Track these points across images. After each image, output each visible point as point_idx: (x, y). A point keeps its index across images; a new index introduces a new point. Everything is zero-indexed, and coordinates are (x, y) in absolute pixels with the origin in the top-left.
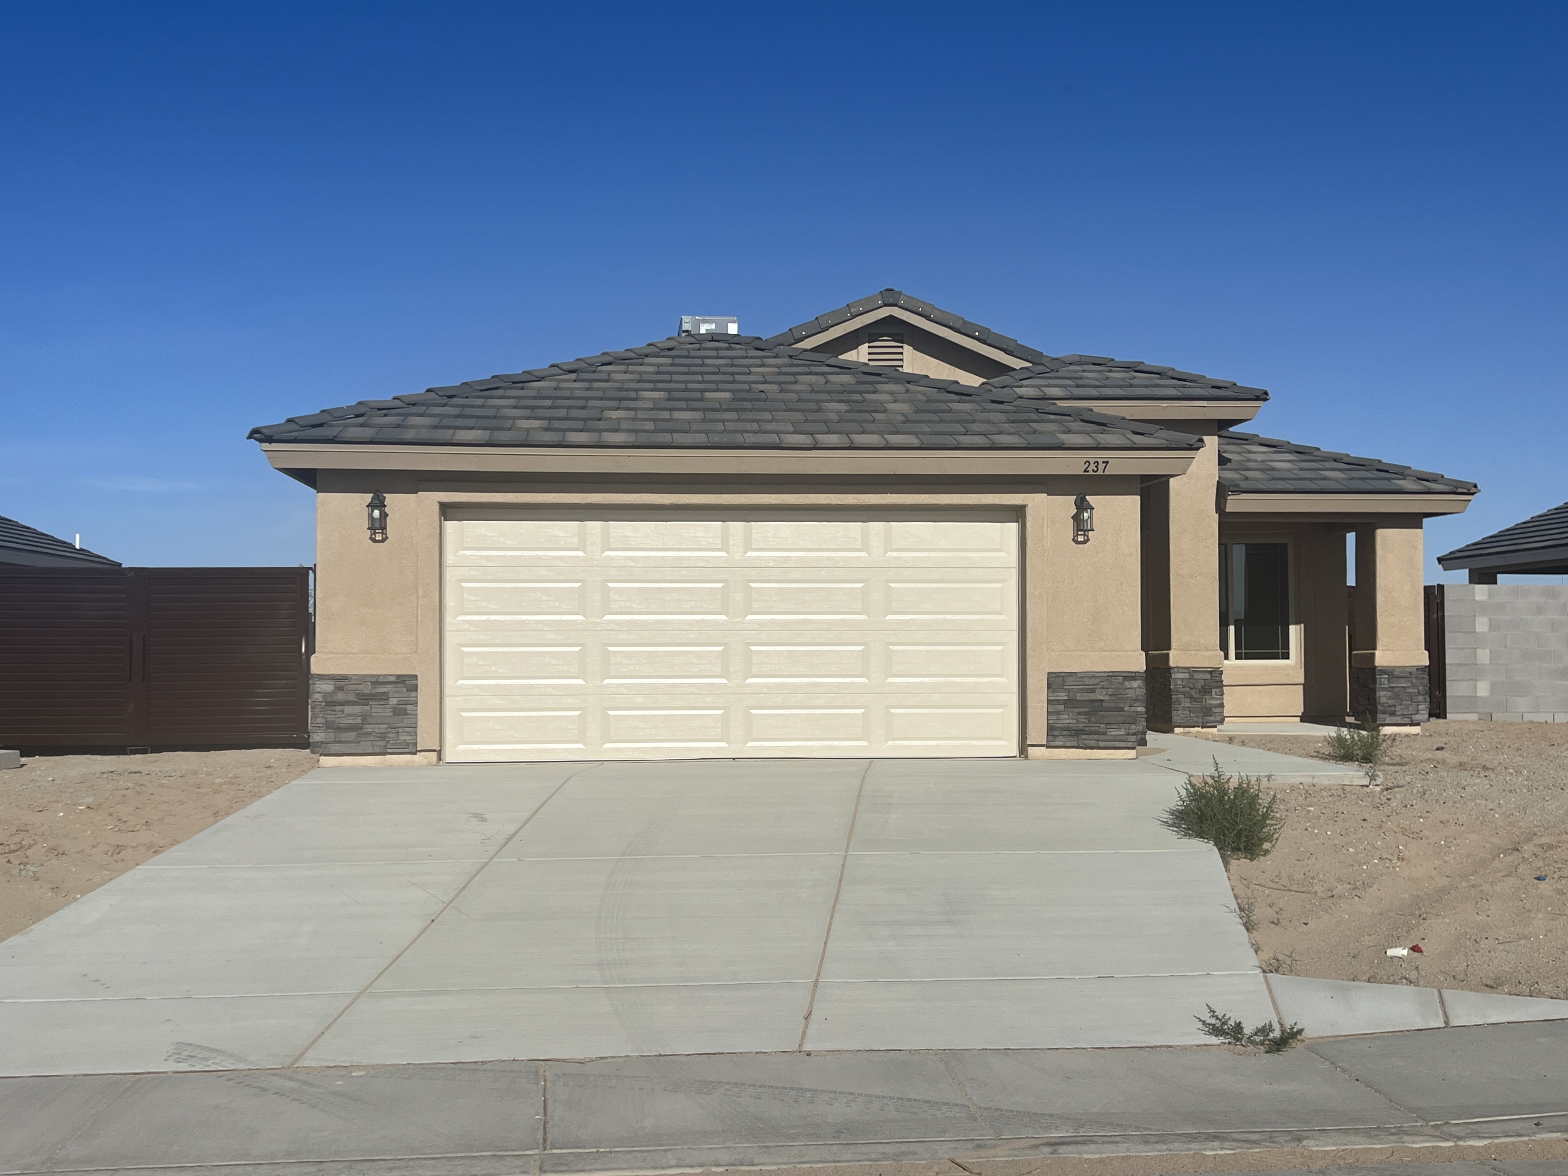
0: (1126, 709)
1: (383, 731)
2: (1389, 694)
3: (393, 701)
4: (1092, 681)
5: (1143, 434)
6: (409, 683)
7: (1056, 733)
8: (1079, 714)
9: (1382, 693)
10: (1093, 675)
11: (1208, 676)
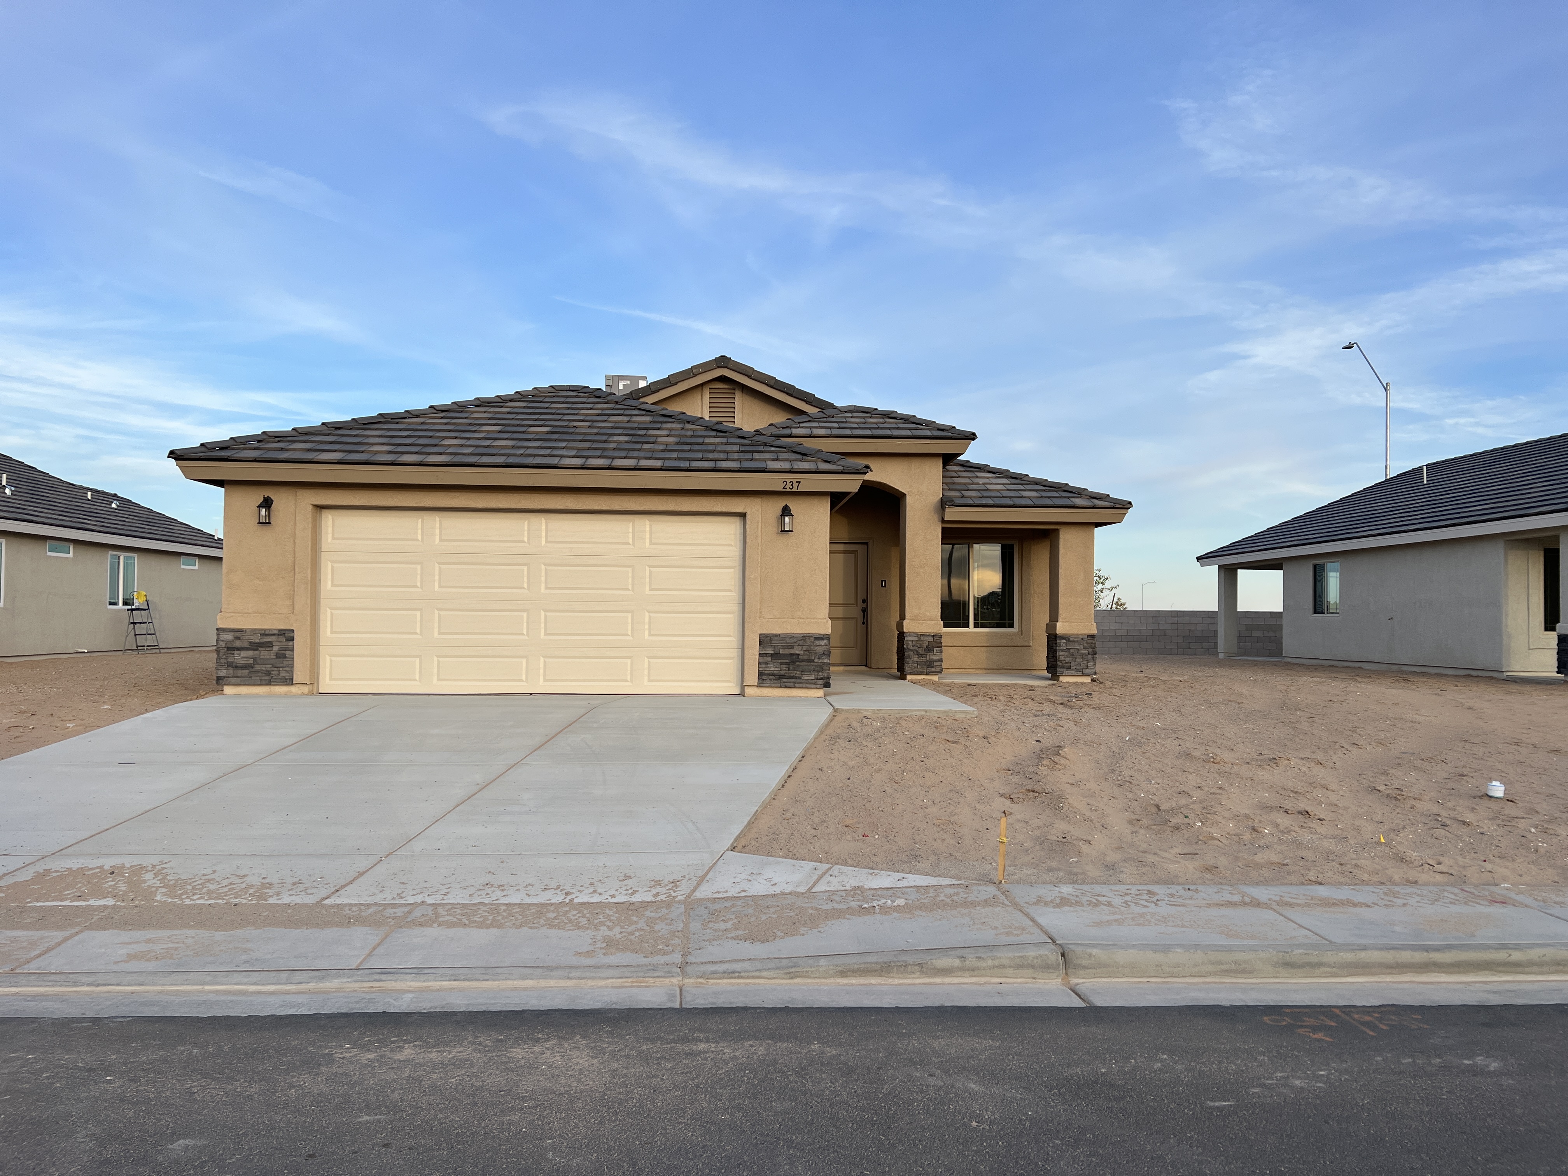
0: (816, 661)
1: (268, 669)
2: (1067, 654)
3: (276, 648)
4: (791, 640)
5: (829, 462)
6: (288, 635)
7: (764, 677)
8: (781, 664)
9: (1061, 653)
10: (792, 636)
11: (931, 639)
